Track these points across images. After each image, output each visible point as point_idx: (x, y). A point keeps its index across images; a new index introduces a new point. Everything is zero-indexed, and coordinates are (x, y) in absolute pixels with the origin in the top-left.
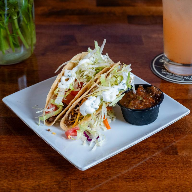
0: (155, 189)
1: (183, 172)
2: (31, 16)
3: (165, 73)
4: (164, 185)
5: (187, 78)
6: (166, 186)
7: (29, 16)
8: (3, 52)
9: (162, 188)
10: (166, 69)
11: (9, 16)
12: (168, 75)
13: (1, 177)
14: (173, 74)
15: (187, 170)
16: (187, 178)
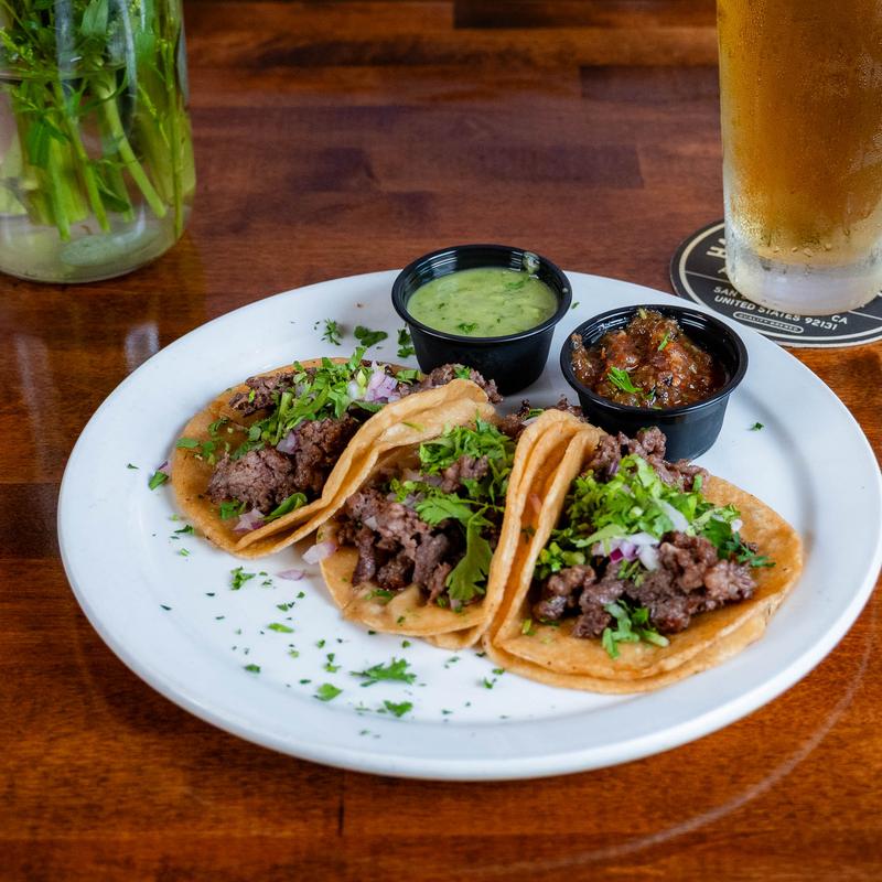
0: (679, 769)
1: (791, 701)
2: (171, 86)
3: (727, 301)
4: (713, 750)
5: (816, 323)
6: (720, 756)
7: (164, 85)
8: (62, 233)
9: (702, 762)
10: (730, 287)
11: (83, 87)
12: (739, 309)
13: (71, 720)
14: (758, 306)
15: (803, 690)
16: (806, 723)
